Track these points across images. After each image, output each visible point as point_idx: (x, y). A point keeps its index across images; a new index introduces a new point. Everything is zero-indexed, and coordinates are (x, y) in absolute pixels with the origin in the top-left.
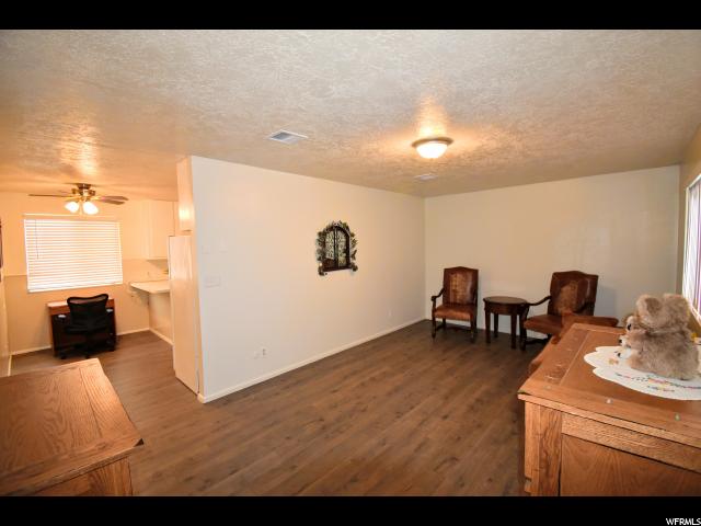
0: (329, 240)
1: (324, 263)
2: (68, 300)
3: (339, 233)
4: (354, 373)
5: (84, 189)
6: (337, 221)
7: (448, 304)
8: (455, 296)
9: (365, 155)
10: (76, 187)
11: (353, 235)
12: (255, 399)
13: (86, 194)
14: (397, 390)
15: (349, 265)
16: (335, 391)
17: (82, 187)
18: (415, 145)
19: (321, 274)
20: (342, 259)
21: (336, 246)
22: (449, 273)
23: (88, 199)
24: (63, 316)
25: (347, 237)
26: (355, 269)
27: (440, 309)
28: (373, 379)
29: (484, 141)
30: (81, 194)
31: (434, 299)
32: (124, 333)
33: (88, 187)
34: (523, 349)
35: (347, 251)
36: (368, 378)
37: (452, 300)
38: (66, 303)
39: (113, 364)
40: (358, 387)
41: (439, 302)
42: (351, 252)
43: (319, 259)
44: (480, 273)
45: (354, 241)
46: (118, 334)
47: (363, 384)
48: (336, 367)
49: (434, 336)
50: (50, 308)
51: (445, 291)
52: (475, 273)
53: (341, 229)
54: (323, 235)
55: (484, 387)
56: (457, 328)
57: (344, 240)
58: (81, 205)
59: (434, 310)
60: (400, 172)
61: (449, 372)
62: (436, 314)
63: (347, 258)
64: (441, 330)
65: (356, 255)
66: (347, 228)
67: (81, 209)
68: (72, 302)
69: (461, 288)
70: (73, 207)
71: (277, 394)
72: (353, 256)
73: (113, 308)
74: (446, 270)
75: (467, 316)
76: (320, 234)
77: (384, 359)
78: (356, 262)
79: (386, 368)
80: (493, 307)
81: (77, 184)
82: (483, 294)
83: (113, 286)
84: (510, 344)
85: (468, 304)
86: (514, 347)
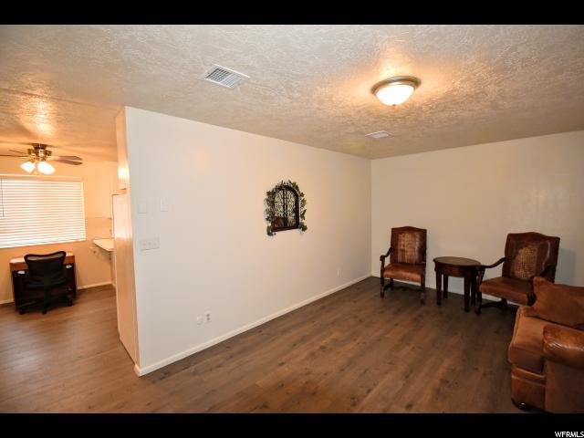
0: (278, 199)
1: (273, 223)
2: (26, 257)
3: (288, 192)
4: (303, 339)
5: (40, 150)
6: (286, 181)
7: (396, 264)
8: (403, 256)
9: (316, 105)
10: (32, 148)
11: (302, 195)
12: (195, 373)
13: (41, 154)
14: (350, 363)
15: (298, 225)
16: (282, 364)
17: (37, 147)
18: (375, 89)
19: (269, 234)
20: (291, 218)
21: (285, 206)
22: (397, 233)
23: (44, 159)
24: (22, 272)
25: (296, 196)
26: (304, 228)
27: (389, 268)
28: (323, 348)
29: (457, 83)
30: (37, 153)
31: (383, 258)
32: (85, 287)
33: (44, 147)
34: (478, 313)
35: (296, 210)
36: (317, 348)
37: (400, 259)
38: (23, 260)
39: (65, 321)
40: (307, 358)
41: (387, 261)
42: (301, 211)
43: (268, 219)
44: (428, 233)
45: (303, 201)
46: (79, 288)
47: (312, 354)
48: (284, 332)
49: (382, 295)
50: (11, 264)
51: (393, 250)
52: (423, 233)
53: (290, 188)
54: (271, 194)
55: (447, 363)
56: (406, 288)
57: (293, 200)
58: (36, 166)
59: (383, 270)
60: (352, 130)
61: (405, 340)
62: (385, 273)
63: (297, 218)
64: (389, 289)
65: (305, 215)
66: (297, 187)
67: (36, 169)
68: (29, 259)
69: (409, 247)
70: (28, 166)
71: (219, 366)
72: (303, 216)
73: (73, 264)
74: (394, 231)
75: (418, 277)
76: (269, 193)
77: (333, 323)
78: (306, 222)
79: (336, 334)
80: (444, 268)
81: (33, 144)
82: (432, 255)
83: (77, 243)
84: (463, 306)
85: (417, 264)
86: (467, 310)
